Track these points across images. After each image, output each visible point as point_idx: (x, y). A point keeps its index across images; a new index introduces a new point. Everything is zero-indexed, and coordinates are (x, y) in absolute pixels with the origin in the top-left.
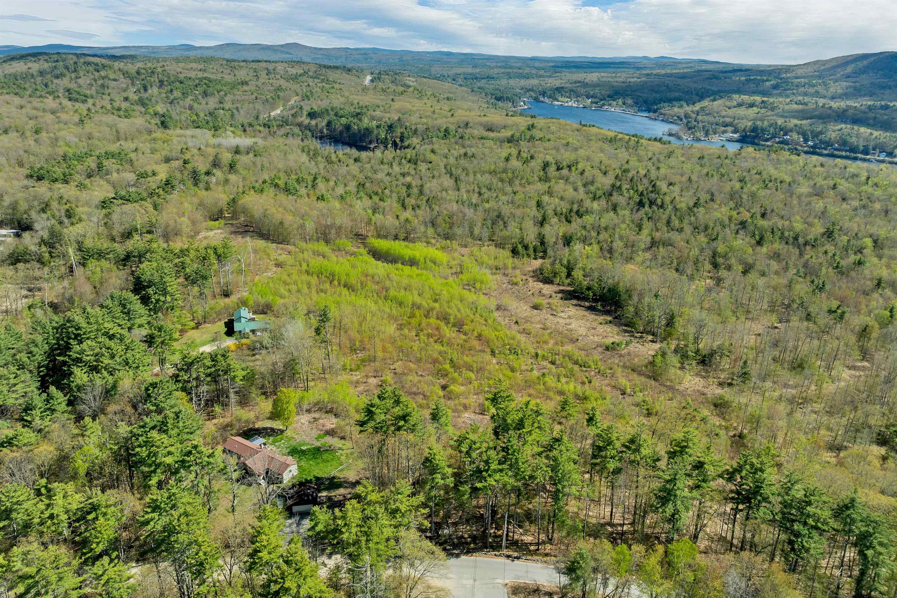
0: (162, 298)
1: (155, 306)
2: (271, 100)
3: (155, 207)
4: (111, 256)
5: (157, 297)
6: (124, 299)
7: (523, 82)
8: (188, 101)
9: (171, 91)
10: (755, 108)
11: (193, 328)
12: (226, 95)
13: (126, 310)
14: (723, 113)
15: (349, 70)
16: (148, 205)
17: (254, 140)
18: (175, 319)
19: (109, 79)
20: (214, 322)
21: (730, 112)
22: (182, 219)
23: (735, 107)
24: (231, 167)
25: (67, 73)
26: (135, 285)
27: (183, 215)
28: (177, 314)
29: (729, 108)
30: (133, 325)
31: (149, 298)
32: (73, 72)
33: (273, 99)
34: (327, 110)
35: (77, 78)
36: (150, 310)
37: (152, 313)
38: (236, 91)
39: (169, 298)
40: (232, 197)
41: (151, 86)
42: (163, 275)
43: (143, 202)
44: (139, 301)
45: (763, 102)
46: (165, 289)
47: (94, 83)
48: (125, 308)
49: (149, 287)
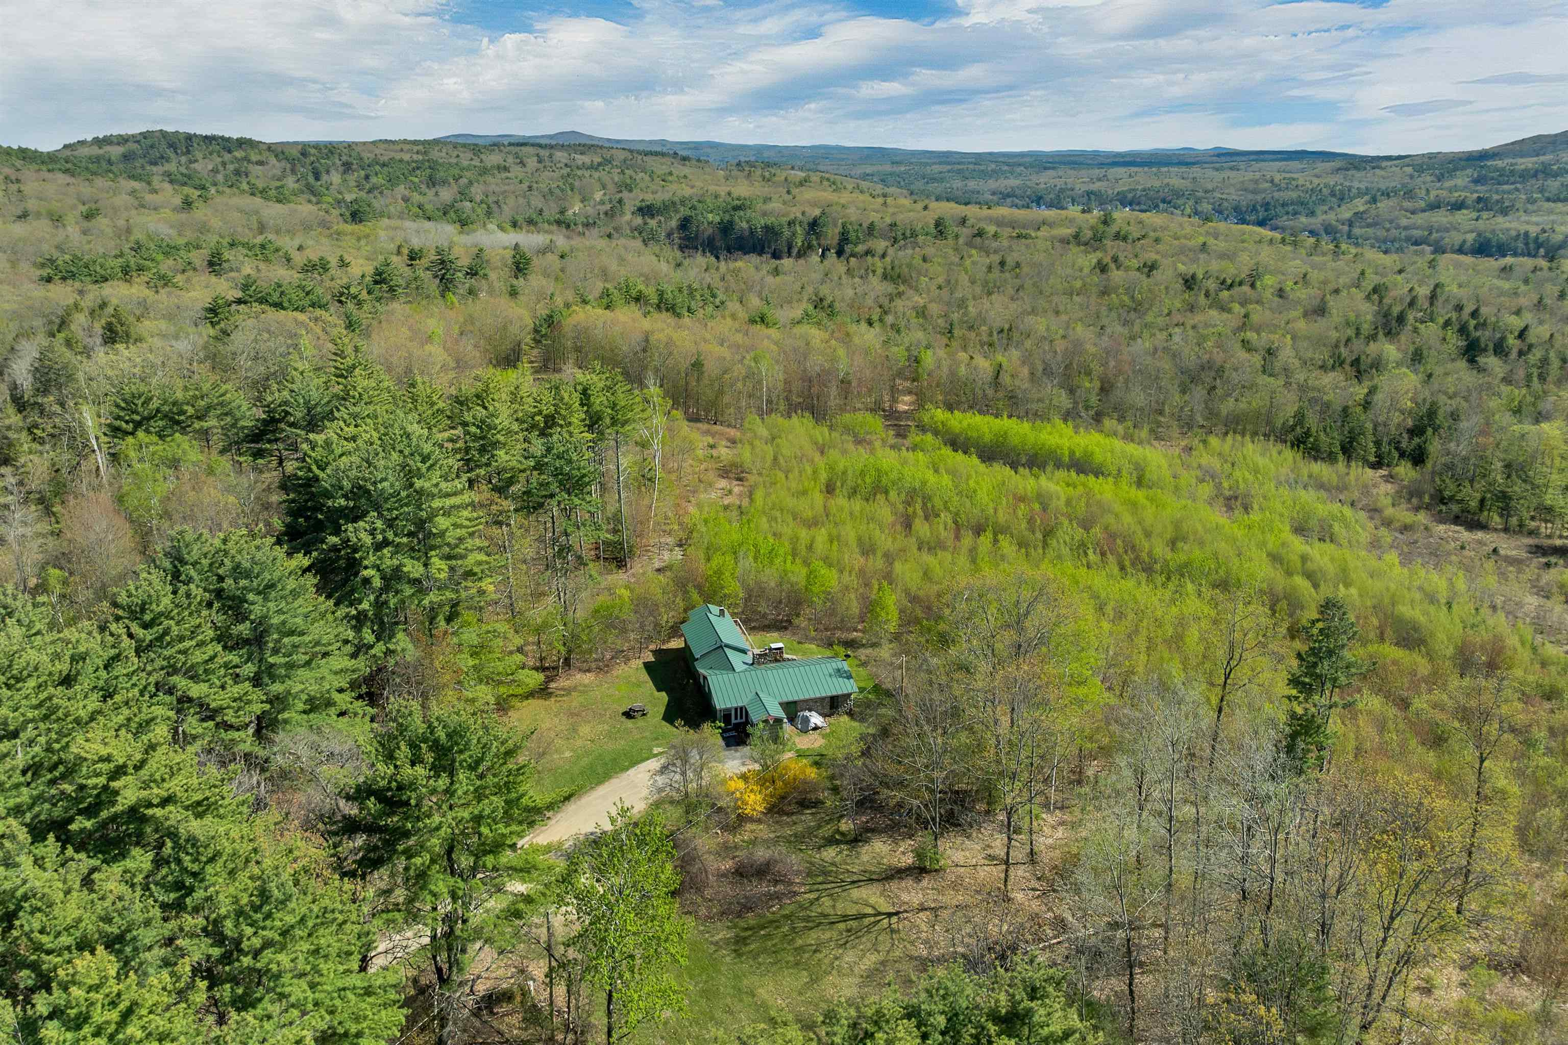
0: (413, 568)
1: (379, 605)
2: (557, 191)
3: (350, 326)
4: (211, 422)
5: (388, 560)
6: (238, 571)
7: (992, 184)
8: (401, 190)
9: (367, 177)
10: (1464, 211)
11: (531, 695)
12: (471, 183)
13: (243, 629)
14: (1404, 222)
15: (685, 159)
16: (332, 317)
17: (548, 237)
18: (466, 662)
19: (249, 161)
20: (603, 667)
21: (1420, 219)
22: (428, 347)
23: (1423, 211)
24: (519, 269)
25: (173, 156)
26: (295, 513)
27: (429, 339)
28: (470, 636)
29: (1413, 213)
30: (279, 702)
31: (354, 566)
32: (183, 154)
33: (562, 190)
34: (674, 203)
35: (191, 162)
36: (359, 621)
37: (368, 636)
38: (489, 179)
39: (439, 567)
40: (543, 312)
41: (328, 172)
42: (415, 463)
43: (318, 312)
44: (311, 580)
45: (1479, 200)
46: (421, 524)
47: (221, 168)
48: (241, 617)
49: (355, 516)
